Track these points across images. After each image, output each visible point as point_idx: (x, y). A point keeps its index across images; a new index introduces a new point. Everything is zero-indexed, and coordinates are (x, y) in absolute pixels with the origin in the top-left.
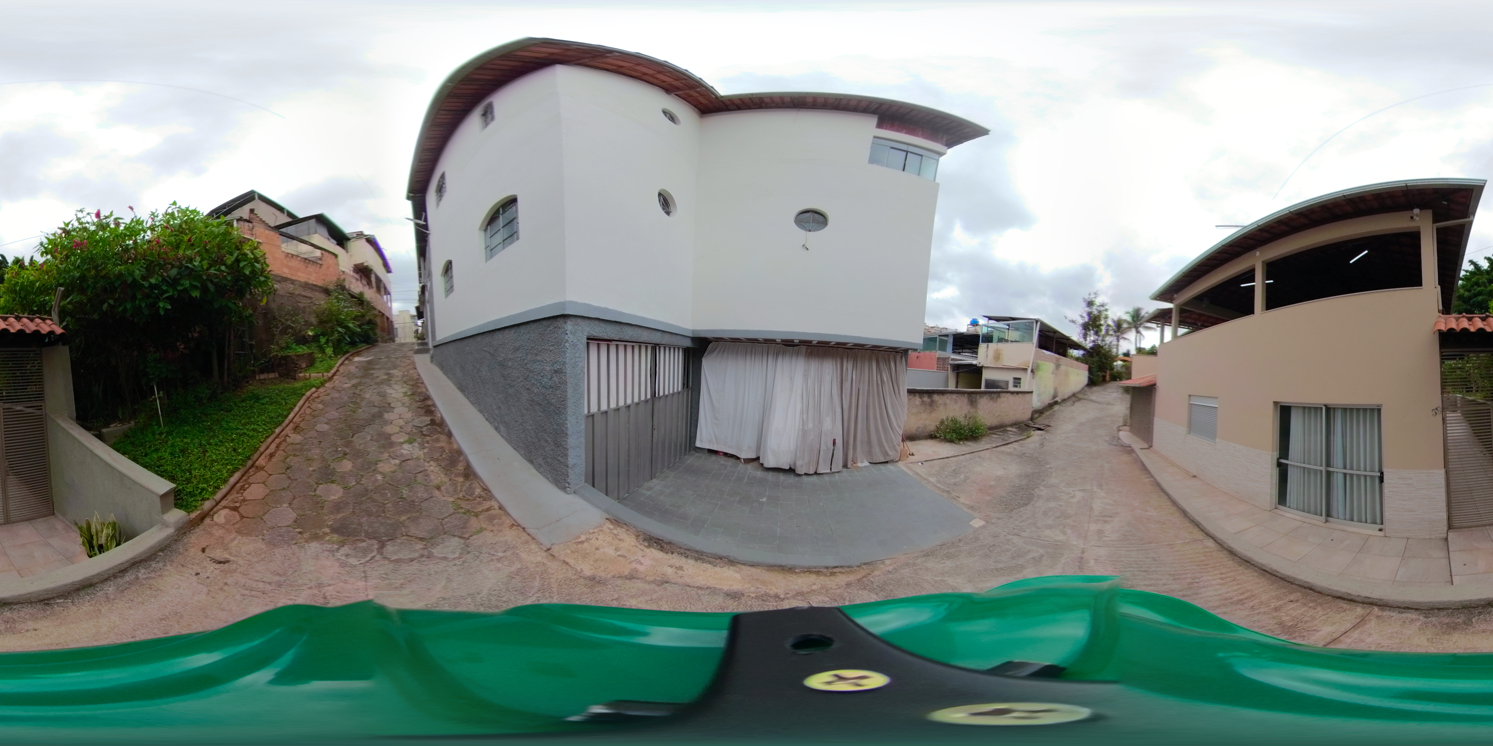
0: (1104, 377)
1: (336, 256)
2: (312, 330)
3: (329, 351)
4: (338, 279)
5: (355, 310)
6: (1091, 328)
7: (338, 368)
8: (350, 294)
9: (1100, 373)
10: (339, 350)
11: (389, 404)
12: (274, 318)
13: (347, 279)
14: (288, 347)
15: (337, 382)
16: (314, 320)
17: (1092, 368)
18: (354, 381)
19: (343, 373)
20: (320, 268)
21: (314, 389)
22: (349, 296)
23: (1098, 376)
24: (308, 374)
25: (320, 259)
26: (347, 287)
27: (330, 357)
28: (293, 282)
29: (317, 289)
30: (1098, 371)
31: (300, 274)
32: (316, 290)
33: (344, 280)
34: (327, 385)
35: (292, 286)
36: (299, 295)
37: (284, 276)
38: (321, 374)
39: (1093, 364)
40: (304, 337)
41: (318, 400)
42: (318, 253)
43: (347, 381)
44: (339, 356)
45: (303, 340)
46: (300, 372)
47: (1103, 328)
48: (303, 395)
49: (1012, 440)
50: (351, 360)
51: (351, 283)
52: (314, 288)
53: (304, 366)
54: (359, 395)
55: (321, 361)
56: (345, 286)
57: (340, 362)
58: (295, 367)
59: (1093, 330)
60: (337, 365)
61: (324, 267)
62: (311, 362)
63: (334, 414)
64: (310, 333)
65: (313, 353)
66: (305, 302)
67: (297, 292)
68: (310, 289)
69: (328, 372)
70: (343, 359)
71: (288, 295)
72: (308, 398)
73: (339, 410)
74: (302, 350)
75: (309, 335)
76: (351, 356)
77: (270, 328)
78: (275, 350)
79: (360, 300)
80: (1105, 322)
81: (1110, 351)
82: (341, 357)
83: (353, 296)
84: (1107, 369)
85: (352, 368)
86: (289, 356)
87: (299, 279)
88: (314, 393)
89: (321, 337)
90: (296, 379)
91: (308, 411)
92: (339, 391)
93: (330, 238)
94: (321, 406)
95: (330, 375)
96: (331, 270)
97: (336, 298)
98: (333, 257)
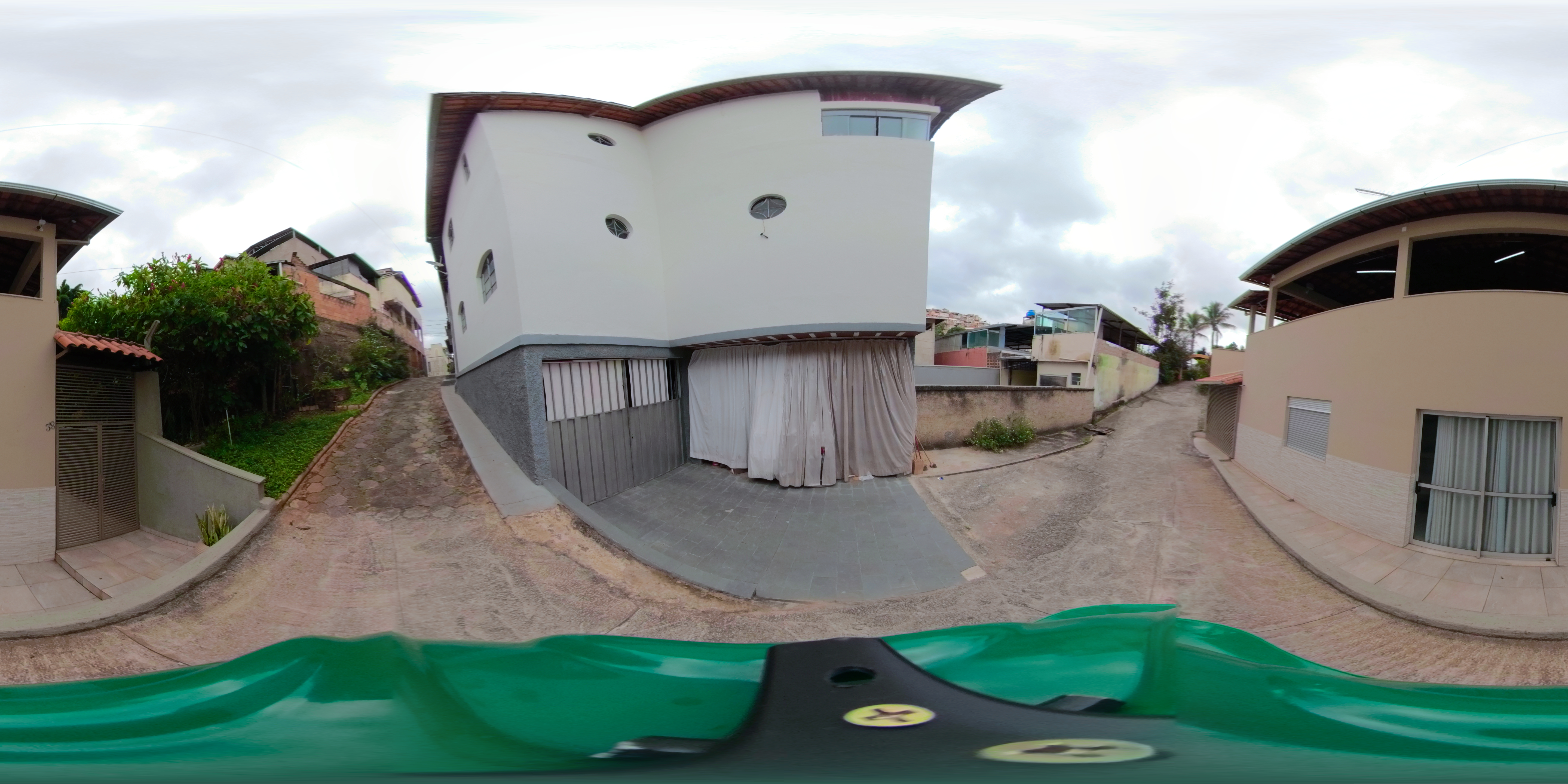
0: (1177, 375)
1: (367, 295)
2: (348, 367)
3: (364, 385)
4: (370, 317)
5: (387, 347)
6: (1163, 322)
7: (372, 400)
8: (381, 332)
9: (1173, 372)
10: (373, 384)
11: (416, 427)
12: (314, 356)
13: (378, 317)
14: (327, 383)
15: (371, 412)
16: (349, 358)
17: (1164, 365)
18: (387, 411)
19: (376, 405)
20: (354, 307)
21: (351, 418)
22: (380, 334)
23: (1170, 374)
24: (345, 406)
25: (354, 298)
26: (378, 325)
27: (365, 391)
28: (330, 322)
29: (351, 327)
30: (1170, 369)
31: (336, 314)
32: (351, 329)
33: (376, 318)
34: (362, 415)
35: (329, 326)
36: (335, 334)
37: (322, 316)
38: (357, 406)
39: (1165, 361)
40: (341, 373)
41: (356, 426)
42: (351, 293)
43: (381, 411)
44: (373, 391)
45: (340, 376)
46: (339, 405)
47: (1177, 322)
48: (343, 422)
49: (1066, 447)
50: (383, 394)
51: (382, 321)
52: (348, 327)
53: (342, 399)
54: (391, 421)
55: (357, 395)
56: (376, 324)
57: (374, 395)
58: (335, 400)
59: (1165, 323)
60: (371, 398)
61: (357, 307)
62: (348, 396)
63: (369, 436)
64: (346, 370)
65: (349, 387)
66: (340, 340)
67: (334, 332)
68: (346, 328)
69: (363, 404)
70: (377, 392)
71: (326, 334)
72: (347, 425)
73: (374, 433)
74: (340, 385)
75: (345, 372)
76: (384, 390)
77: (311, 365)
78: (316, 386)
79: (390, 337)
80: (1180, 316)
81: (1184, 347)
82: (375, 391)
83: (384, 334)
84: (1180, 367)
85: (385, 401)
86: (328, 390)
87: (335, 319)
88: (352, 421)
89: (356, 373)
90: (334, 411)
91: (348, 435)
92: (373, 419)
93: (362, 277)
94: (358, 431)
95: (365, 406)
96: (364, 308)
97: (369, 336)
98: (365, 296)
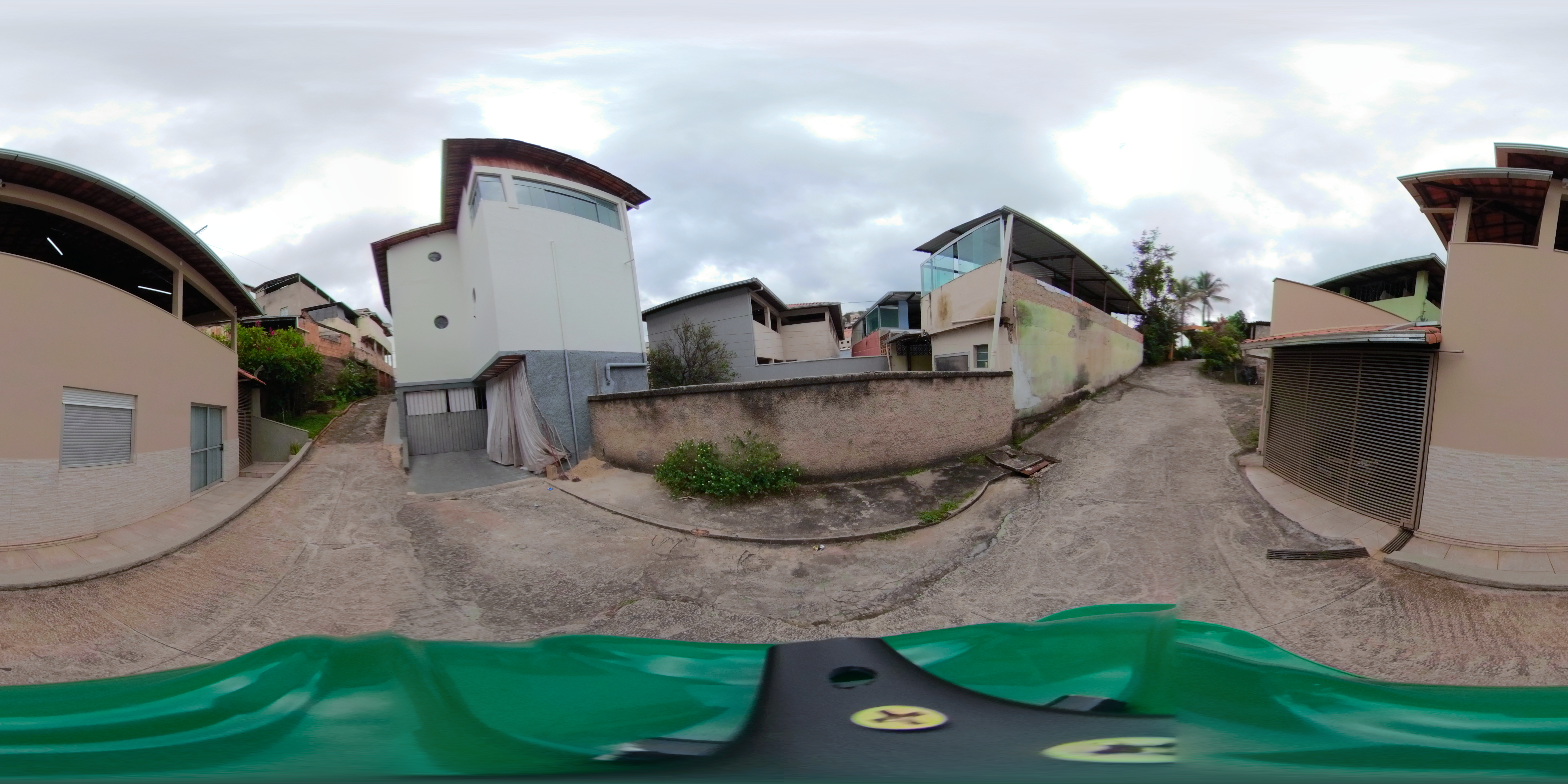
1: (349, 335)
2: (334, 387)
3: (344, 399)
4: (350, 352)
5: (361, 373)
7: (349, 408)
8: (357, 362)
10: (349, 399)
13: (356, 350)
14: (322, 397)
15: (348, 414)
16: (335, 381)
18: (357, 413)
19: (351, 411)
20: (340, 346)
22: (357, 364)
24: (333, 411)
25: (340, 339)
26: (356, 357)
27: (345, 403)
28: (324, 357)
29: (338, 360)
31: (328, 351)
33: (354, 353)
34: (343, 415)
38: (340, 410)
40: (330, 391)
42: (339, 334)
44: (349, 403)
45: (329, 393)
46: (329, 410)
48: (333, 418)
50: (356, 405)
51: (358, 353)
52: (336, 359)
53: (331, 407)
54: (358, 419)
55: (340, 405)
56: (354, 357)
57: (350, 406)
58: (327, 407)
61: (342, 345)
62: (334, 405)
64: (334, 389)
65: (336, 400)
66: (331, 369)
67: (327, 363)
68: (334, 360)
69: (344, 410)
74: (330, 398)
76: (357, 403)
77: (313, 386)
78: (315, 398)
79: (364, 365)
82: (351, 403)
83: (359, 364)
85: (356, 409)
86: (323, 401)
87: (328, 355)
88: (339, 415)
89: (340, 391)
90: (327, 413)
92: (348, 418)
93: (346, 319)
94: (340, 419)
95: (344, 412)
96: (346, 346)
97: (349, 366)
98: (348, 337)
